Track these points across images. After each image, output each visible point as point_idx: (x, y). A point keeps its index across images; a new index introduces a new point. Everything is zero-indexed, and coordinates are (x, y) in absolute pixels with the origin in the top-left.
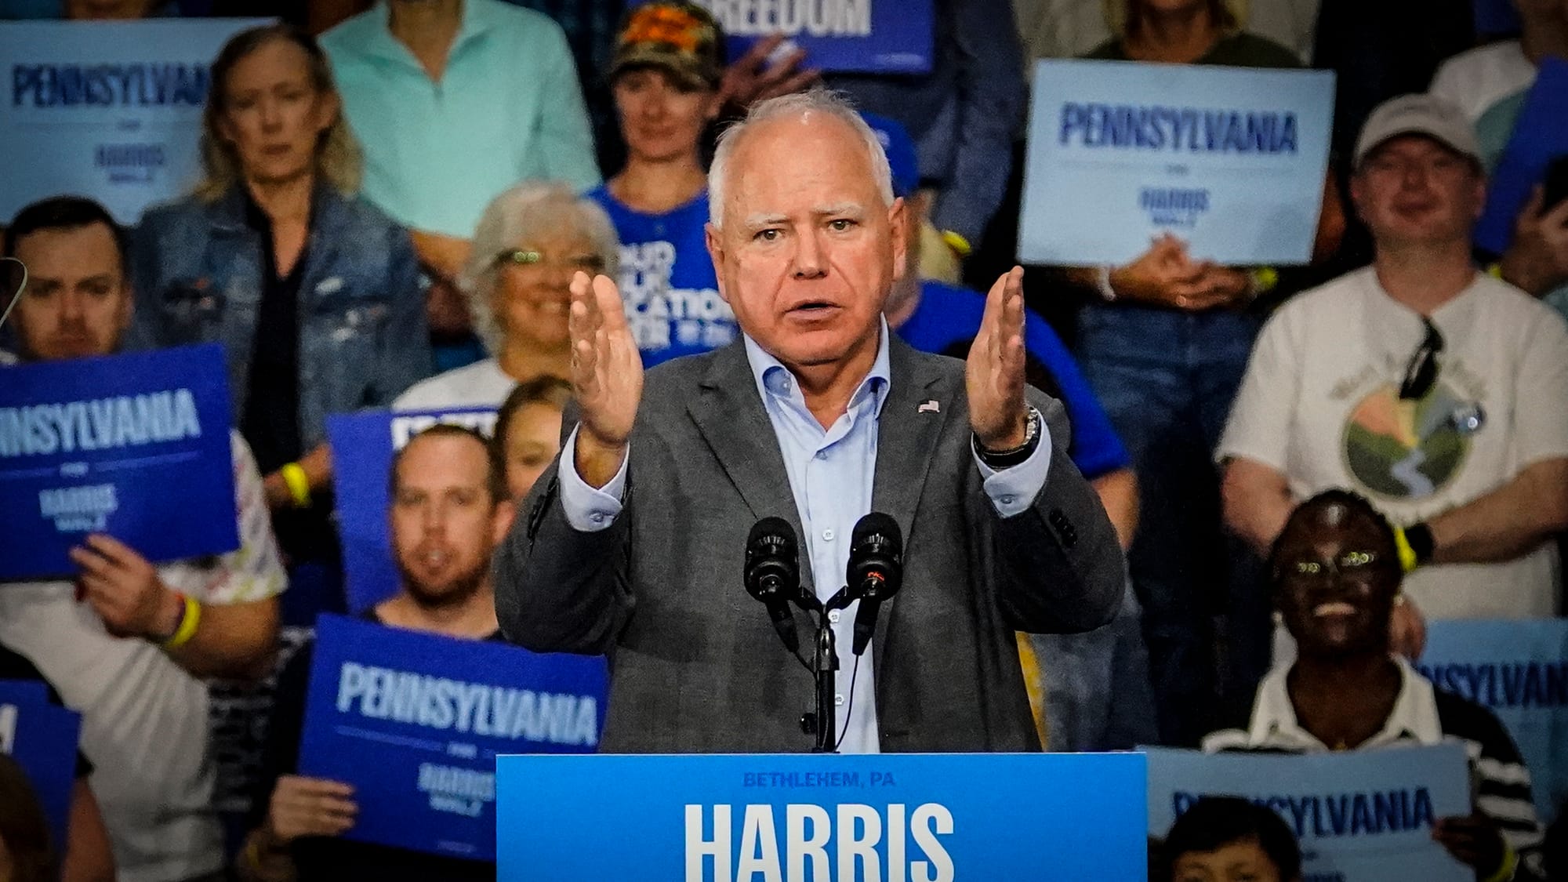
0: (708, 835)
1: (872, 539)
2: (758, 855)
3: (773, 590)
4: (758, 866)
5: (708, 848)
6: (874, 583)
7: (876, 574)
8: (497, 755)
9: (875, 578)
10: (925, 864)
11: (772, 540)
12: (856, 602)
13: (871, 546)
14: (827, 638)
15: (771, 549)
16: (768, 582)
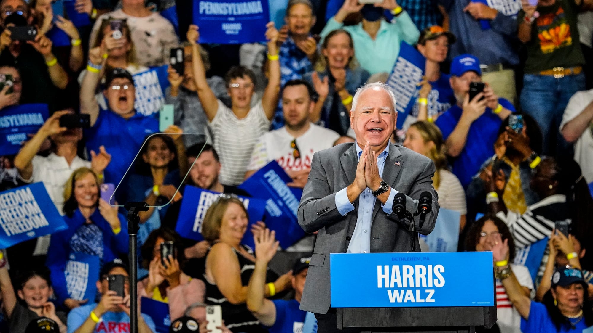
0: (383, 273)
1: (424, 198)
2: (396, 278)
3: (399, 212)
4: (396, 281)
5: (383, 276)
6: (424, 209)
7: (425, 207)
8: (330, 254)
9: (424, 208)
10: (437, 280)
11: (399, 198)
12: (420, 215)
13: (424, 200)
14: (413, 223)
15: (399, 201)
16: (398, 210)
